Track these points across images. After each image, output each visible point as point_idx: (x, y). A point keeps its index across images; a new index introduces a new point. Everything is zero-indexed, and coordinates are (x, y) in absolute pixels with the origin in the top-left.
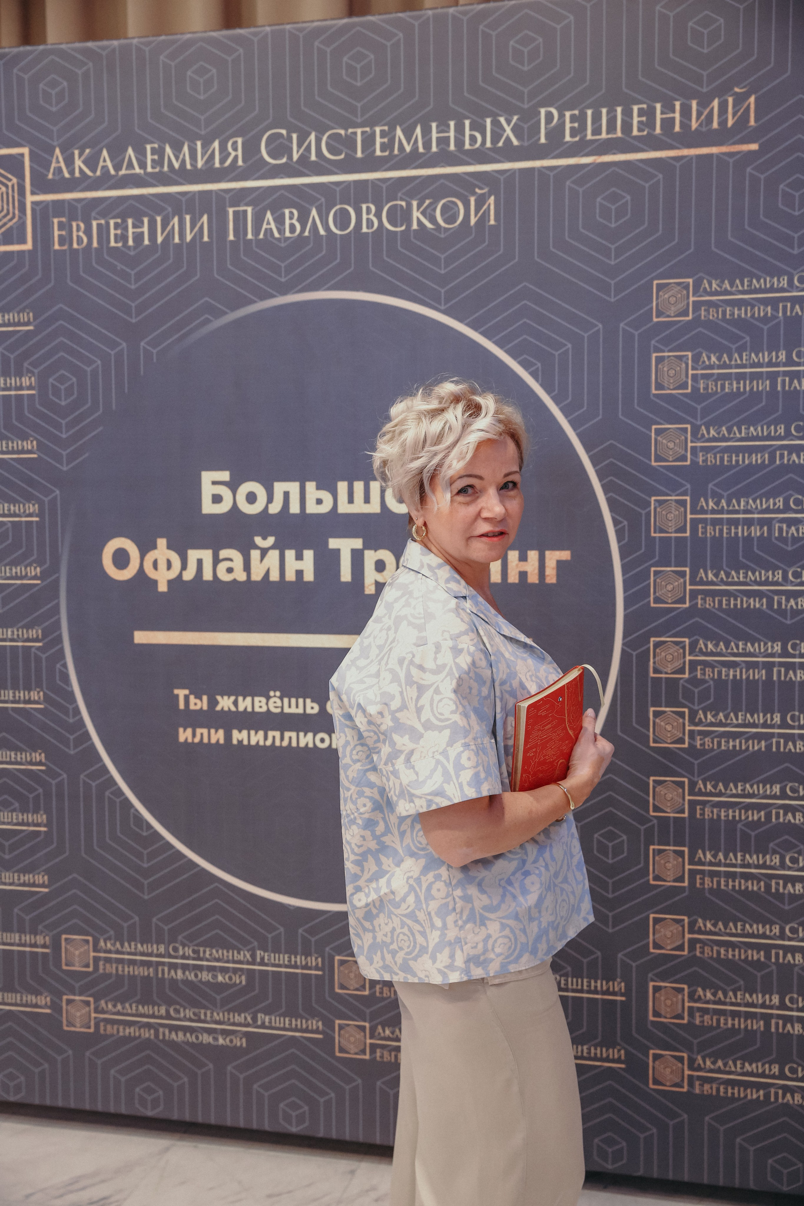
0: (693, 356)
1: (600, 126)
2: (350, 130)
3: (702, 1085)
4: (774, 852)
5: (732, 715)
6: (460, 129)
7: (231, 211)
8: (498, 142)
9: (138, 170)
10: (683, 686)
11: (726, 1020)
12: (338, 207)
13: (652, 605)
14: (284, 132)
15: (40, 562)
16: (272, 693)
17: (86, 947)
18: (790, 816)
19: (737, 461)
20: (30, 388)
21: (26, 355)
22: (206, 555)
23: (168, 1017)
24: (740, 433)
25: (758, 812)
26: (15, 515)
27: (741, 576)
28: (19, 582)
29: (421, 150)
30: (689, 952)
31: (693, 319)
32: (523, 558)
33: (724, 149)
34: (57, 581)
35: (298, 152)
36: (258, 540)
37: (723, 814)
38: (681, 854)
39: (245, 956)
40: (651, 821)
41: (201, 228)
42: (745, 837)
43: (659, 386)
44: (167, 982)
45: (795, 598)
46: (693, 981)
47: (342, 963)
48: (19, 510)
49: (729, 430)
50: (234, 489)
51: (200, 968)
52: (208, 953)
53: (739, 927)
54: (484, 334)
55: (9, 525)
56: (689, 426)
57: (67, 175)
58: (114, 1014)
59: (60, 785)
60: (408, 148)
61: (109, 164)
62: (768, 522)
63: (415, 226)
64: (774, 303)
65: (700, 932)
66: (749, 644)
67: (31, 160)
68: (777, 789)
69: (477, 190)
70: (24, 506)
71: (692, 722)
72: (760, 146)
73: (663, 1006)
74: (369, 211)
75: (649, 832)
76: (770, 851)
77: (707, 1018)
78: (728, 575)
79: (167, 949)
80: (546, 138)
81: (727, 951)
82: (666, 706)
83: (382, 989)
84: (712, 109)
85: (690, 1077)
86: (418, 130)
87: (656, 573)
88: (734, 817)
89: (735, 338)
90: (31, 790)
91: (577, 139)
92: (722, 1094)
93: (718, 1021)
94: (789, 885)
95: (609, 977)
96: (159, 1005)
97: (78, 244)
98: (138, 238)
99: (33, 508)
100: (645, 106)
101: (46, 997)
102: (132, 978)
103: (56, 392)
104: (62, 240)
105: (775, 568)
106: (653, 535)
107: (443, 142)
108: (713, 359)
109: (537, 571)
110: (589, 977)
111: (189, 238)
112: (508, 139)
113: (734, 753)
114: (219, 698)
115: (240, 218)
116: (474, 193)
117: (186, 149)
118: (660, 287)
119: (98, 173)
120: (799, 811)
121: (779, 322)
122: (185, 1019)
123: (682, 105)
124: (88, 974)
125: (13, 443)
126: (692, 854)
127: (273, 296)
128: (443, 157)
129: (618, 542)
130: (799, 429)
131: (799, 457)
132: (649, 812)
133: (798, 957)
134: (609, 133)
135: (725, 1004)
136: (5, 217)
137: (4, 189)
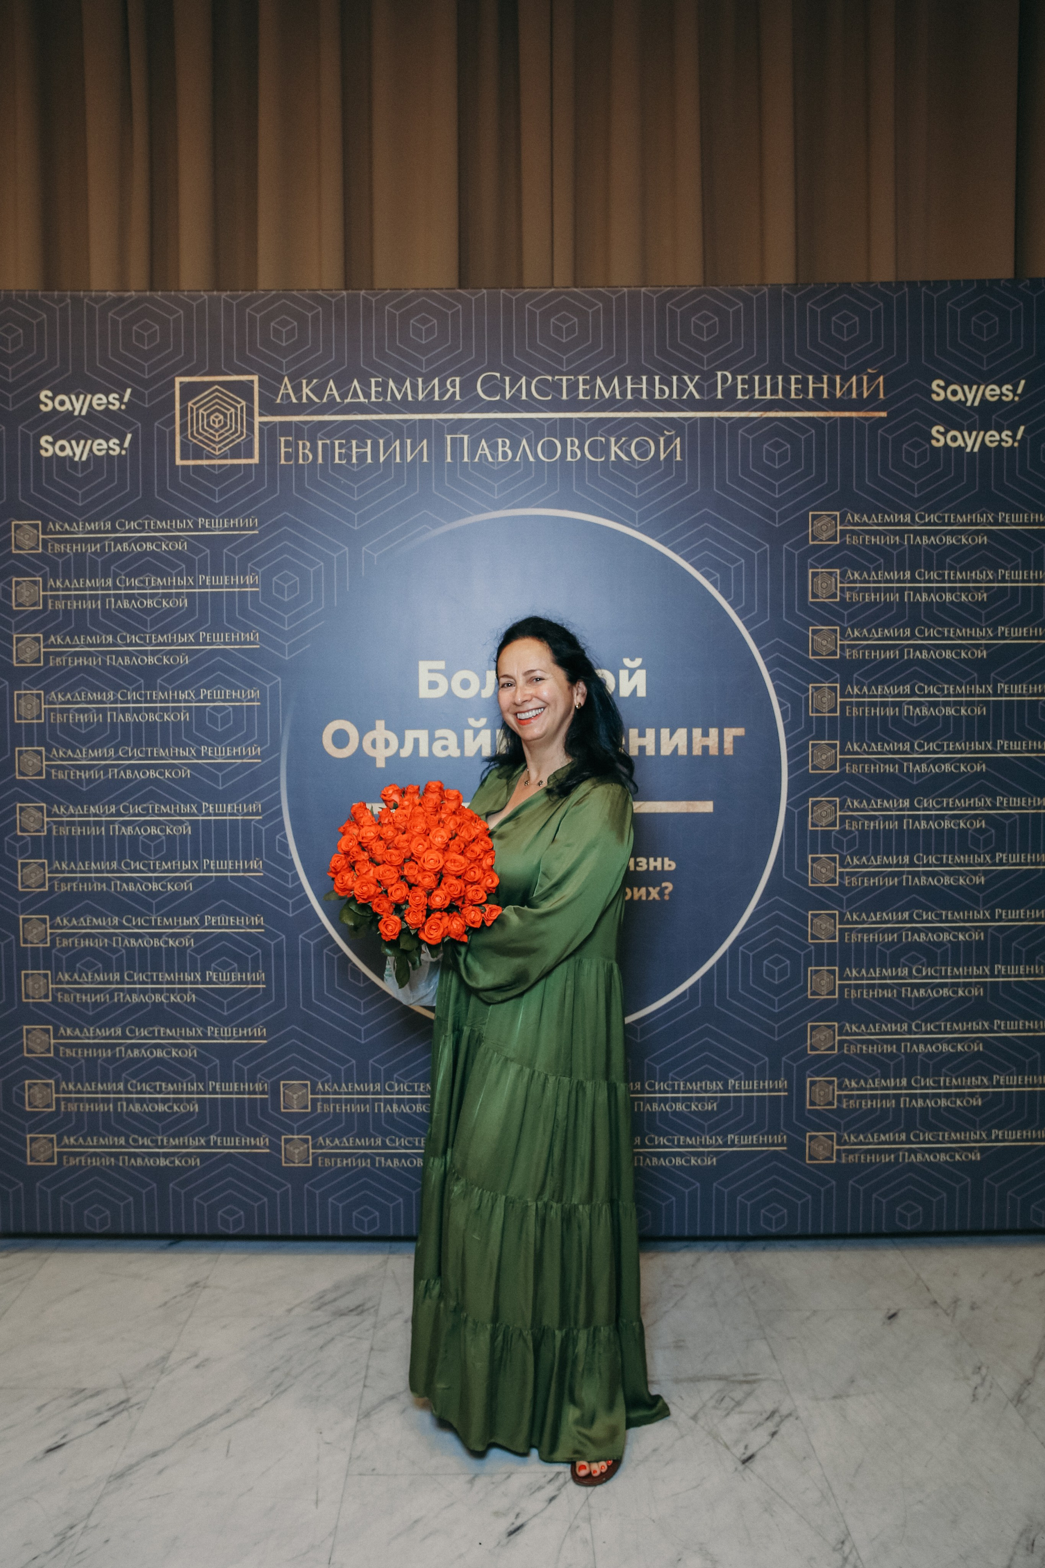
0: (841, 572)
1: (766, 389)
2: (557, 377)
3: (847, 1156)
4: (904, 966)
5: (872, 858)
6: (651, 383)
7: (449, 437)
8: (683, 395)
9: (362, 399)
10: (835, 836)
11: (866, 1102)
12: (546, 439)
13: (811, 771)
14: (498, 375)
15: (260, 742)
17: (304, 1091)
18: (916, 936)
19: (875, 656)
20: (253, 585)
21: (250, 557)
22: (423, 735)
23: (385, 1146)
24: (877, 634)
25: (892, 935)
26: (237, 700)
27: (879, 747)
28: (239, 761)
29: (618, 397)
30: (839, 1050)
31: (841, 543)
32: (705, 734)
33: (862, 414)
34: (277, 761)
35: (510, 392)
36: (472, 721)
37: (865, 938)
38: (833, 972)
40: (810, 947)
41: (422, 450)
42: (882, 954)
43: (815, 596)
44: (383, 1116)
45: (920, 765)
46: (842, 1074)
48: (241, 695)
49: (869, 631)
50: (449, 677)
51: (415, 1101)
52: (422, 1087)
53: (877, 1027)
54: (673, 549)
55: (231, 709)
56: (838, 628)
57: (294, 401)
58: (332, 1148)
59: (279, 946)
60: (607, 395)
61: (335, 392)
62: (898, 704)
63: (613, 458)
64: (901, 533)
65: (847, 1034)
66: (885, 801)
67: (260, 386)
68: (906, 915)
69: (665, 432)
70: (246, 692)
71: (842, 865)
72: (888, 414)
73: (817, 1096)
74: (573, 444)
75: (808, 956)
76: (901, 965)
77: (851, 1102)
78: (869, 746)
79: (383, 1087)
80: (722, 395)
81: (868, 1047)
82: (822, 853)
84: (852, 384)
85: (838, 1150)
86: (616, 381)
87: (813, 745)
88: (874, 939)
89: (872, 560)
90: (250, 951)
91: (747, 397)
92: (862, 1161)
93: (861, 1104)
94: (915, 991)
95: (775, 1077)
96: (375, 1138)
97: (304, 460)
98: (362, 457)
99: (254, 693)
100: (800, 377)
101: (264, 1139)
102: (350, 1115)
103: (280, 590)
104: (288, 456)
105: (904, 741)
106: (811, 714)
107: (637, 392)
108: (856, 575)
109: (717, 745)
110: (759, 1079)
111: (409, 459)
112: (691, 392)
113: (874, 888)
116: (663, 435)
117: (408, 383)
118: (815, 517)
119: (325, 400)
120: (923, 932)
121: (904, 551)
122: (400, 1147)
123: (828, 378)
124: (306, 1114)
125: (235, 635)
126: (842, 972)
127: (487, 511)
128: (637, 404)
129: (783, 721)
130: (921, 632)
131: (921, 654)
132: (807, 940)
133: (921, 1046)
134: (771, 395)
135: (866, 1089)
136: (233, 434)
137: (233, 410)
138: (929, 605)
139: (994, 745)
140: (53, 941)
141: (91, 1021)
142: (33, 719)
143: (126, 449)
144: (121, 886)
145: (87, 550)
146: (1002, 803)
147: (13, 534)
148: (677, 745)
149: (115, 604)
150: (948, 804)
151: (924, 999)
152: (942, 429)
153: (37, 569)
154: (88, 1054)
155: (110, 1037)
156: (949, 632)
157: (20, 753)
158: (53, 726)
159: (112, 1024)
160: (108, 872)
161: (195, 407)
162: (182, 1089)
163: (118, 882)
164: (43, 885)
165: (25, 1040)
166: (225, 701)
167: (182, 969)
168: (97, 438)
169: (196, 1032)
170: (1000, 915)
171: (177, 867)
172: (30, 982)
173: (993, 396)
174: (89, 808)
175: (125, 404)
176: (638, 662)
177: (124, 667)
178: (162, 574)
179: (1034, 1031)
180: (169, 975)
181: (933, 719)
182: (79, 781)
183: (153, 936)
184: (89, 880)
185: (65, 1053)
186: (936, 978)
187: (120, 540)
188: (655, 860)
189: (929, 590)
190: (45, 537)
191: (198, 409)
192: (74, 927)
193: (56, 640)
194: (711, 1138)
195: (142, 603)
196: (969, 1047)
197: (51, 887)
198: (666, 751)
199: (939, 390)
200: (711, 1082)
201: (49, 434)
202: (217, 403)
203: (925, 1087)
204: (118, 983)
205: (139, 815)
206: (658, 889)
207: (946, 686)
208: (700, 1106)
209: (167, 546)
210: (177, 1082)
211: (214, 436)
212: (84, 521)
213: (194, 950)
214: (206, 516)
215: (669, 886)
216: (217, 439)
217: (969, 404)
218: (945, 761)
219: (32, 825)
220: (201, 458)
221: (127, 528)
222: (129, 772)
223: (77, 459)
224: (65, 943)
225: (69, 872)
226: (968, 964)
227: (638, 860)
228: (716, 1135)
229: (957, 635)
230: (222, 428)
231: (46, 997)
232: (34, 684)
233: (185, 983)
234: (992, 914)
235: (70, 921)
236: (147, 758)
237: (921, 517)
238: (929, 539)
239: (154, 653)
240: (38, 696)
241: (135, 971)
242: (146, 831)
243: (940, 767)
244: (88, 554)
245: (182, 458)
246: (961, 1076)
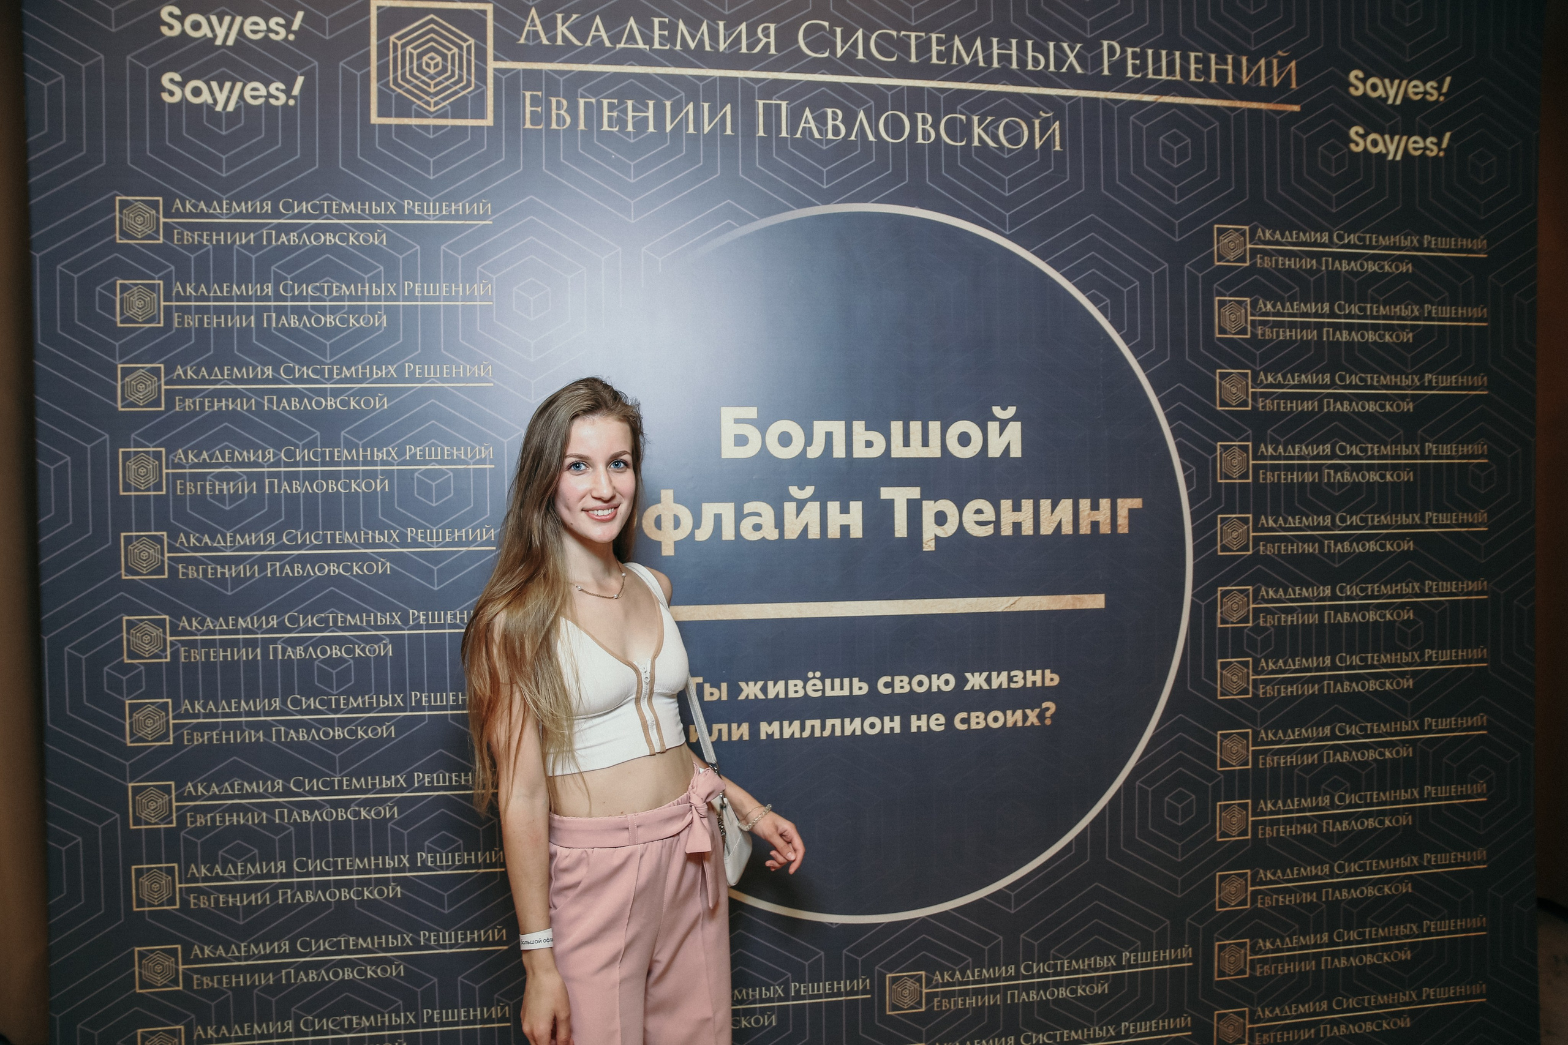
0: (1251, 302)
1: (1160, 67)
2: (903, 33)
3: (1261, 1036)
4: (1326, 793)
5: (1290, 660)
6: (1022, 49)
7: (760, 104)
8: (1062, 68)
9: (641, 45)
10: (1247, 635)
11: (1283, 966)
12: (890, 113)
13: (1219, 553)
14: (826, 24)
16: (810, 675)
18: (1338, 756)
19: (1292, 408)
20: (484, 299)
21: (479, 257)
22: (727, 510)
24: (1293, 380)
25: (1312, 756)
26: (460, 462)
27: (1297, 521)
28: (464, 549)
29: (981, 64)
30: (1251, 905)
31: (1251, 265)
32: (1095, 507)
33: (1270, 106)
35: (842, 48)
36: (794, 491)
37: (1282, 761)
39: (775, 991)
40: (1219, 776)
41: (723, 119)
42: (1301, 781)
43: (1221, 330)
45: (1341, 543)
46: (1255, 934)
47: (894, 980)
48: (466, 454)
49: (1284, 377)
50: (763, 429)
53: (1295, 872)
55: (451, 474)
56: (1249, 371)
57: (545, 42)
60: (967, 61)
61: (603, 33)
62: (1319, 468)
63: (976, 143)
64: (1318, 256)
65: (1261, 883)
66: (1304, 589)
67: (495, 19)
68: (1328, 730)
69: (1041, 113)
70: (473, 448)
71: (1255, 671)
72: (1302, 108)
73: (1227, 964)
74: (924, 122)
75: (1217, 789)
76: (1322, 792)
77: (1265, 968)
78: (1286, 520)
80: (1110, 71)
81: (1284, 898)
82: (1232, 657)
83: (940, 1002)
84: (1259, 68)
85: (1251, 1031)
86: (978, 43)
87: (1222, 520)
88: (1292, 762)
89: (1286, 288)
91: (1139, 76)
93: (1276, 969)
94: (1338, 823)
95: (1177, 945)
97: (558, 124)
98: (641, 124)
99: (485, 452)
100: (1200, 54)
103: (523, 305)
104: (535, 118)
105: (1325, 513)
106: (1219, 481)
107: (1005, 59)
108: (1269, 306)
109: (1109, 521)
110: (1158, 949)
111: (707, 129)
112: (1071, 66)
113: (1292, 698)
114: (743, 684)
115: (772, 113)
116: (1039, 117)
117: (704, 27)
118: (1221, 232)
119: (588, 43)
120: (1346, 750)
121: (1322, 276)
123: (1233, 59)
125: (458, 367)
126: (1255, 805)
127: (813, 205)
128: (1005, 75)
129: (1188, 488)
130: (1342, 378)
131: (1342, 405)
132: (1215, 768)
133: (1344, 892)
134: (1168, 75)
135: (1282, 950)
136: (455, 83)
137: (456, 50)
138: (1350, 344)
139: (1422, 518)
140: (181, 819)
141: (244, 934)
142: (148, 490)
143: (295, 98)
144: (287, 734)
145: (234, 242)
146: (1431, 589)
147: (117, 214)
148: (1060, 522)
149: (277, 322)
150: (1373, 591)
151: (1348, 832)
152: (1361, 131)
153: (157, 268)
154: (238, 983)
155: (272, 955)
156: (1372, 378)
157: (128, 540)
158: (180, 500)
159: (271, 938)
160: (267, 714)
161: (399, 43)
162: (383, 1022)
163: (283, 729)
164: (165, 736)
165: (137, 968)
166: (442, 462)
167: (381, 852)
168: (250, 81)
169: (403, 940)
170: (1430, 726)
171: (371, 704)
172: (144, 881)
173: (1417, 94)
174: (236, 620)
175: (294, 32)
176: (1011, 411)
177: (290, 412)
178: (349, 279)
179: (1468, 864)
180: (362, 861)
181: (1356, 485)
182: (222, 581)
183: (335, 805)
184: (237, 726)
185: (201, 984)
186: (1360, 806)
187: (287, 229)
188: (1034, 674)
189: (1350, 327)
190: (167, 220)
191: (404, 46)
192: (214, 797)
193: (185, 373)
194: (1101, 1029)
195: (318, 321)
196: (1397, 889)
197: (179, 739)
198: (1047, 529)
199: (1358, 84)
200: (1102, 957)
201: (176, 71)
202: (432, 39)
203: (1349, 942)
204: (283, 876)
205: (314, 629)
206: (1037, 711)
207: (1370, 446)
208: (1087, 989)
209: (357, 238)
210: (375, 1013)
211: (428, 85)
212: (231, 199)
213: (397, 823)
214: (415, 198)
215: (1050, 706)
216: (432, 90)
217: (1390, 102)
218: (1369, 538)
219: (147, 647)
220: (409, 116)
221: (296, 211)
222: (297, 568)
223: (219, 108)
224: (200, 821)
225: (206, 716)
226: (1395, 787)
227: (1013, 673)
228: (1106, 1024)
229: (1381, 382)
230: (439, 74)
231: (171, 901)
232: (150, 437)
233: (387, 871)
234: (1421, 725)
235: (207, 788)
236: (325, 546)
237: (1340, 237)
238: (1349, 264)
239: (335, 393)
240: (157, 456)
241: (309, 857)
242: (324, 652)
243: (1363, 545)
244: (235, 247)
245: (380, 114)
246: (1388, 925)
